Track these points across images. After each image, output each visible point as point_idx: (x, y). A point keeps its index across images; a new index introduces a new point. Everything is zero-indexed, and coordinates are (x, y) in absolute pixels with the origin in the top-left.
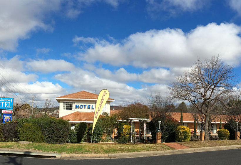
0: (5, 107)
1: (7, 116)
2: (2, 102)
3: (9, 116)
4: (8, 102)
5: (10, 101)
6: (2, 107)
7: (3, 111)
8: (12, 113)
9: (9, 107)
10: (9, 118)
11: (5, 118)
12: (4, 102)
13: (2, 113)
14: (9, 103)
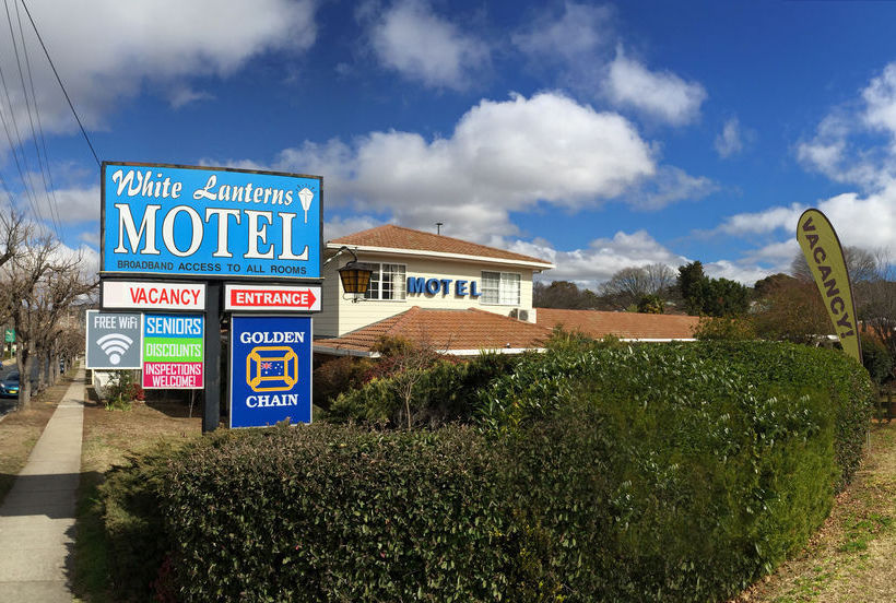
0: (253, 253)
1: (264, 337)
2: (223, 214)
3: (286, 336)
4: (277, 210)
5: (295, 207)
6: (223, 251)
7: (229, 288)
8: (316, 306)
9: (287, 254)
10: (291, 355)
11: (253, 355)
12: (244, 207)
13: (228, 306)
14: (287, 218)
